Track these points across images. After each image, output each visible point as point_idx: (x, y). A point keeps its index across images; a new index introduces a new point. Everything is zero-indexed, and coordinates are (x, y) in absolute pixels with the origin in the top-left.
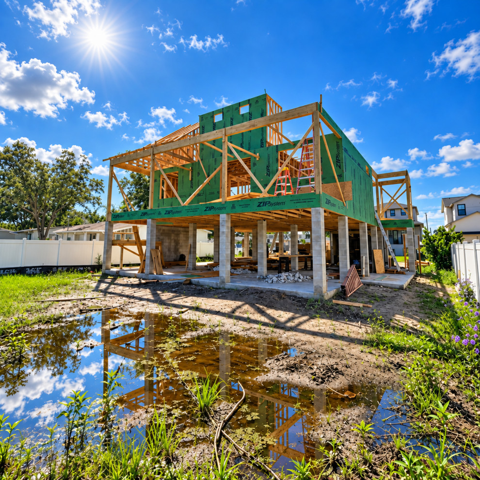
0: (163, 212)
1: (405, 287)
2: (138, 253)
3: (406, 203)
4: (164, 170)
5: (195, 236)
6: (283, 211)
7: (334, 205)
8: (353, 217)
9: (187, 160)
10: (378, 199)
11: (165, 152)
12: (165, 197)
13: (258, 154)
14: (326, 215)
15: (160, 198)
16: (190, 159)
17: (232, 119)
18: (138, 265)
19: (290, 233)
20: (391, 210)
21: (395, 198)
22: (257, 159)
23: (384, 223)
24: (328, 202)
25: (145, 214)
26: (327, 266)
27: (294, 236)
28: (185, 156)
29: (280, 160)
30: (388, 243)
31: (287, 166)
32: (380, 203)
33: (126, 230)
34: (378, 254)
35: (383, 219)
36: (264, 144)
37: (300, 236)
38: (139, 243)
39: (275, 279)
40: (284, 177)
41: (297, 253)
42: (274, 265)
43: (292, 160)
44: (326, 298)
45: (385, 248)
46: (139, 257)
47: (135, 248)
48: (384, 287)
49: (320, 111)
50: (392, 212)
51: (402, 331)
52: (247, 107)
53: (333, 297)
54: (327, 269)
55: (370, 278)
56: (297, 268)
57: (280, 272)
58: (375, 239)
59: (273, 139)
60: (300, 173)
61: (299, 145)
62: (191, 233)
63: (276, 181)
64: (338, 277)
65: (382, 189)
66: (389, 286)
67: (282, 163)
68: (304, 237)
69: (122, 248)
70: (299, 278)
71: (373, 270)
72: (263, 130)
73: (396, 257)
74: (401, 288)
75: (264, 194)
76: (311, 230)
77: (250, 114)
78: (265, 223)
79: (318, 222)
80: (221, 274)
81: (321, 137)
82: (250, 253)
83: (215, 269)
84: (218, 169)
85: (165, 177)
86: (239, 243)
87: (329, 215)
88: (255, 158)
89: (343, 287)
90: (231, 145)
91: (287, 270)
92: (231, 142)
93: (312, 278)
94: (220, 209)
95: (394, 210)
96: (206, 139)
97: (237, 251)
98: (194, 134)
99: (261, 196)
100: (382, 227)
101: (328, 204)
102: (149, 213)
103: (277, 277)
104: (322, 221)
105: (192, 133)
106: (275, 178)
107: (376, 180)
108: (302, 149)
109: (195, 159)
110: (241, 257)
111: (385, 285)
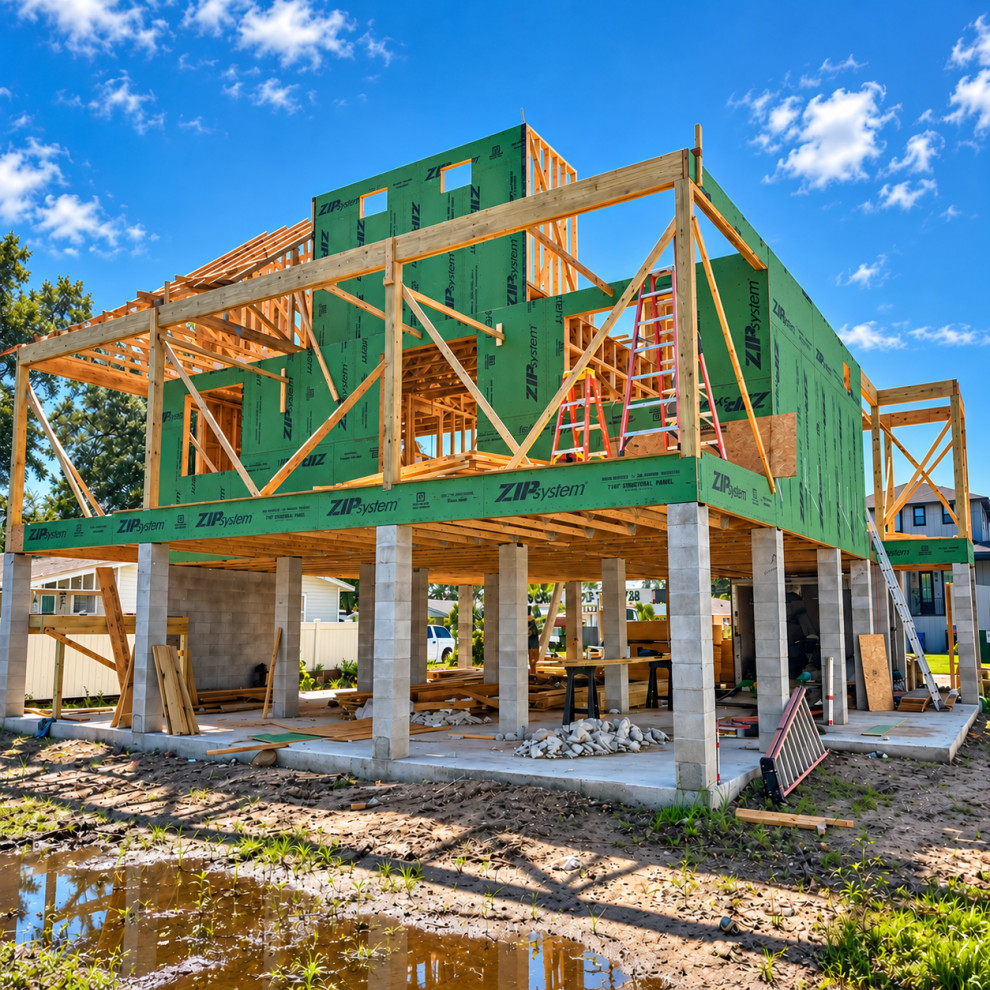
0: (192, 519)
1: (952, 755)
2: (112, 659)
3: (952, 486)
4: (193, 378)
5: (296, 599)
6: (578, 514)
7: (738, 493)
8: (797, 532)
9: (271, 344)
10: (877, 472)
11: (198, 318)
12: (198, 470)
13: (499, 327)
14: (716, 524)
15: (185, 472)
16: (284, 342)
17: (416, 209)
18: (110, 700)
19: (599, 584)
20: (916, 506)
21: (926, 470)
22: (499, 342)
23: (894, 550)
24: (722, 483)
25: (133, 525)
26: (719, 694)
27: (612, 596)
28: (265, 330)
29: (568, 345)
30: (905, 613)
31: (591, 365)
32: (885, 487)
33: (76, 581)
34: (874, 650)
35: (892, 535)
36: (519, 292)
37: (636, 596)
38: (119, 625)
39: (554, 744)
40: (582, 401)
41: (626, 651)
42: (550, 696)
43: (609, 342)
44: (716, 802)
45: (896, 629)
46: (114, 674)
47: (102, 644)
48: (892, 756)
49: (696, 181)
50: (919, 512)
51: (947, 900)
52: (466, 165)
53: (737, 799)
54: (718, 704)
55: (851, 730)
56: (625, 705)
57: (570, 719)
58: (865, 601)
59: (547, 276)
60: (633, 389)
61: (628, 295)
62: (282, 591)
63: (555, 417)
64: (752, 732)
65: (890, 439)
66: (909, 752)
67: (574, 358)
68: (647, 599)
69: (62, 643)
70: (631, 738)
71: (857, 699)
72: (516, 245)
73: (930, 658)
74: (941, 758)
75: (519, 457)
76: (666, 576)
77: (474, 191)
78: (522, 553)
79: (691, 550)
80: (379, 729)
81: (700, 268)
82: (478, 655)
83: (359, 713)
84: (373, 376)
85: (200, 402)
86: (440, 620)
87: (727, 527)
88: (491, 338)
89: (767, 764)
90: (413, 297)
91: (594, 712)
92: (415, 287)
93: (671, 735)
94: (378, 507)
95: (922, 506)
96: (332, 274)
97: (435, 648)
98: (296, 261)
99: (510, 464)
100: (886, 564)
101: (722, 489)
102: (144, 521)
103: (560, 736)
104: (704, 544)
105: (289, 256)
106: (555, 405)
107: (874, 408)
108: (635, 308)
109: (297, 342)
110: (445, 667)
111: (895, 751)
